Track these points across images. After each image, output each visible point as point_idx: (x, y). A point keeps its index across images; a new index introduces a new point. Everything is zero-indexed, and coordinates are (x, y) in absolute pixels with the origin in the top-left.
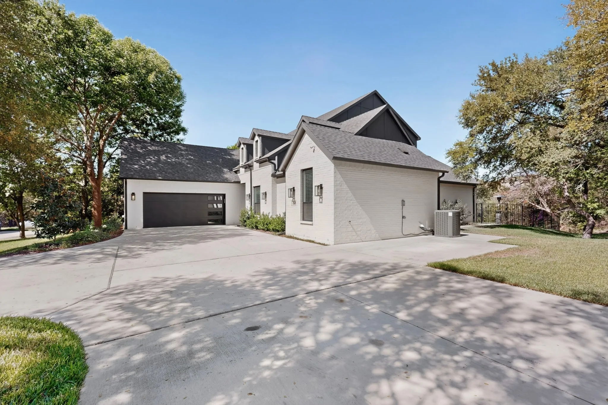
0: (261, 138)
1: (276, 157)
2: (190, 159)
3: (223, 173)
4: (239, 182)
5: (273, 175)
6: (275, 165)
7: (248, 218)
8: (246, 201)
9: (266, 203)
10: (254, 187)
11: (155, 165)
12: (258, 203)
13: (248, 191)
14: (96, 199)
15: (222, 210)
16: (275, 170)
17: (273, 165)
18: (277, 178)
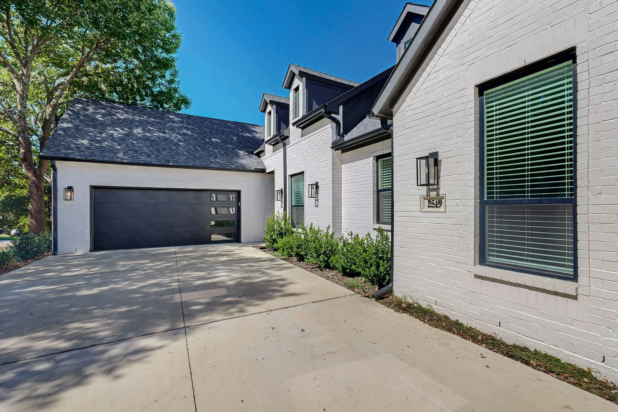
0: (304, 79)
1: (341, 108)
2: (185, 134)
3: (238, 156)
4: (263, 171)
5: (336, 146)
6: (337, 122)
7: (281, 235)
8: (276, 202)
9: (317, 206)
10: (292, 176)
11: (121, 140)
12: (299, 206)
13: (279, 184)
14: (34, 199)
15: (235, 218)
16: (339, 134)
17: (334, 125)
18: (343, 152)
